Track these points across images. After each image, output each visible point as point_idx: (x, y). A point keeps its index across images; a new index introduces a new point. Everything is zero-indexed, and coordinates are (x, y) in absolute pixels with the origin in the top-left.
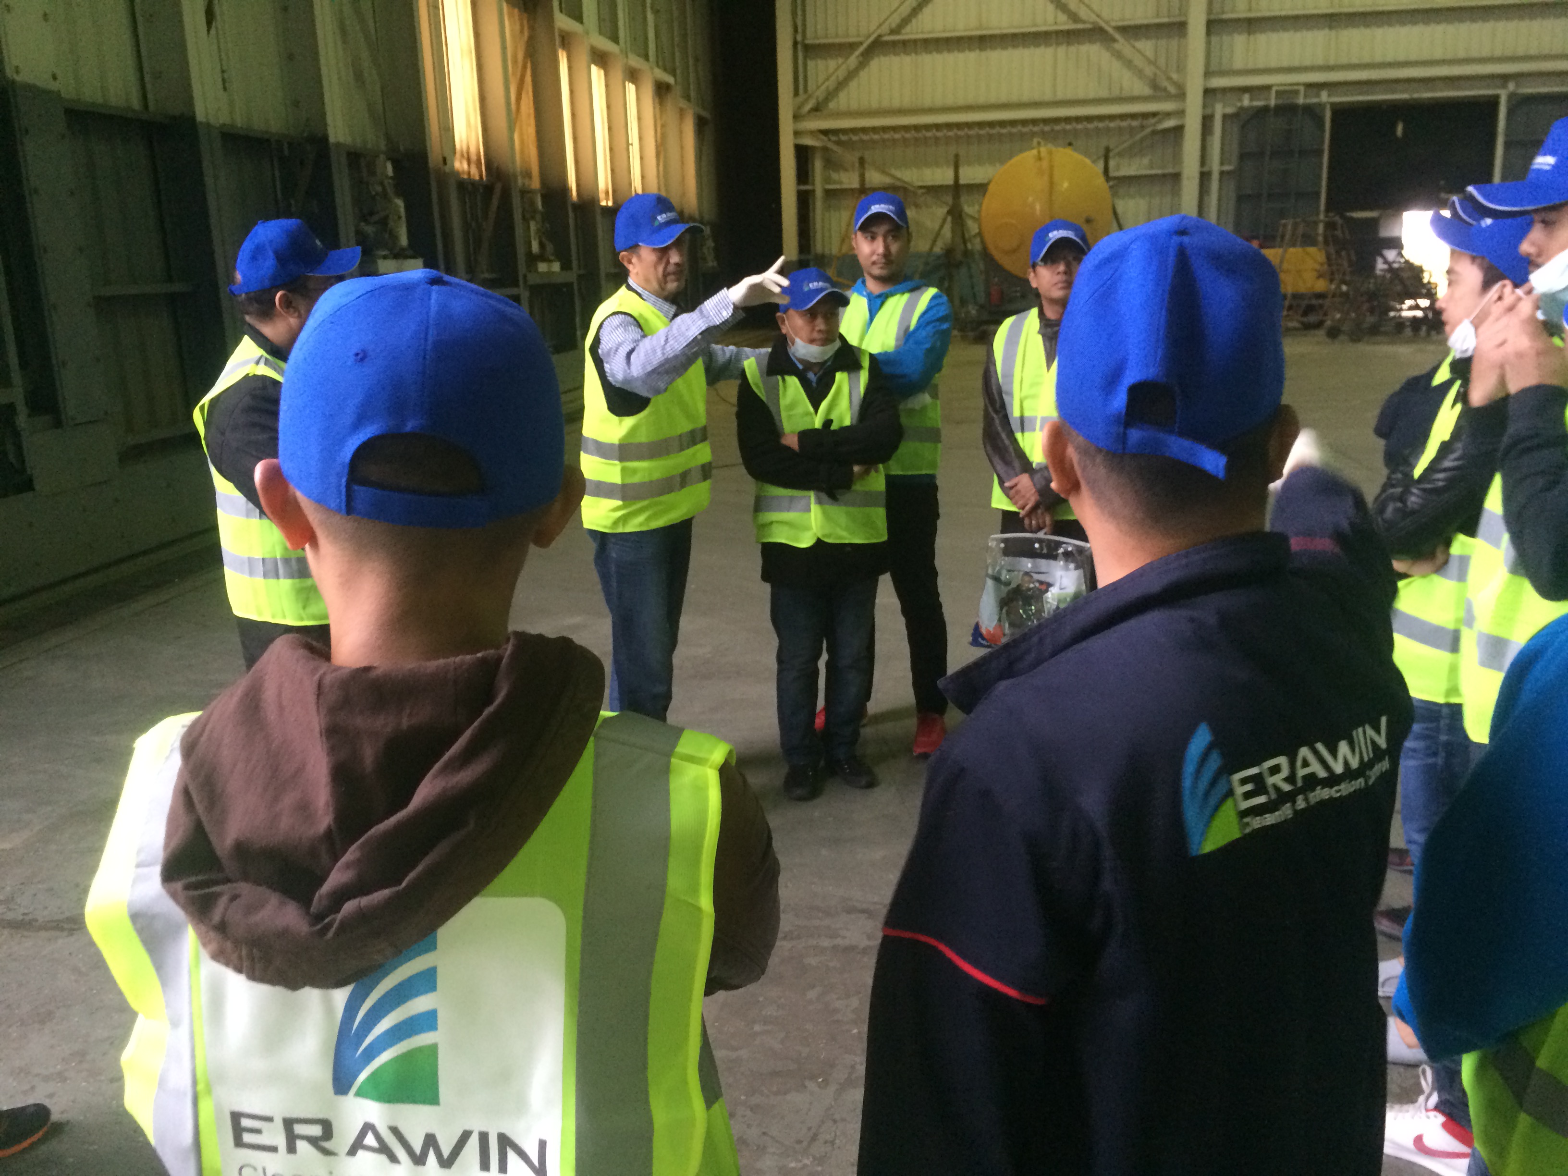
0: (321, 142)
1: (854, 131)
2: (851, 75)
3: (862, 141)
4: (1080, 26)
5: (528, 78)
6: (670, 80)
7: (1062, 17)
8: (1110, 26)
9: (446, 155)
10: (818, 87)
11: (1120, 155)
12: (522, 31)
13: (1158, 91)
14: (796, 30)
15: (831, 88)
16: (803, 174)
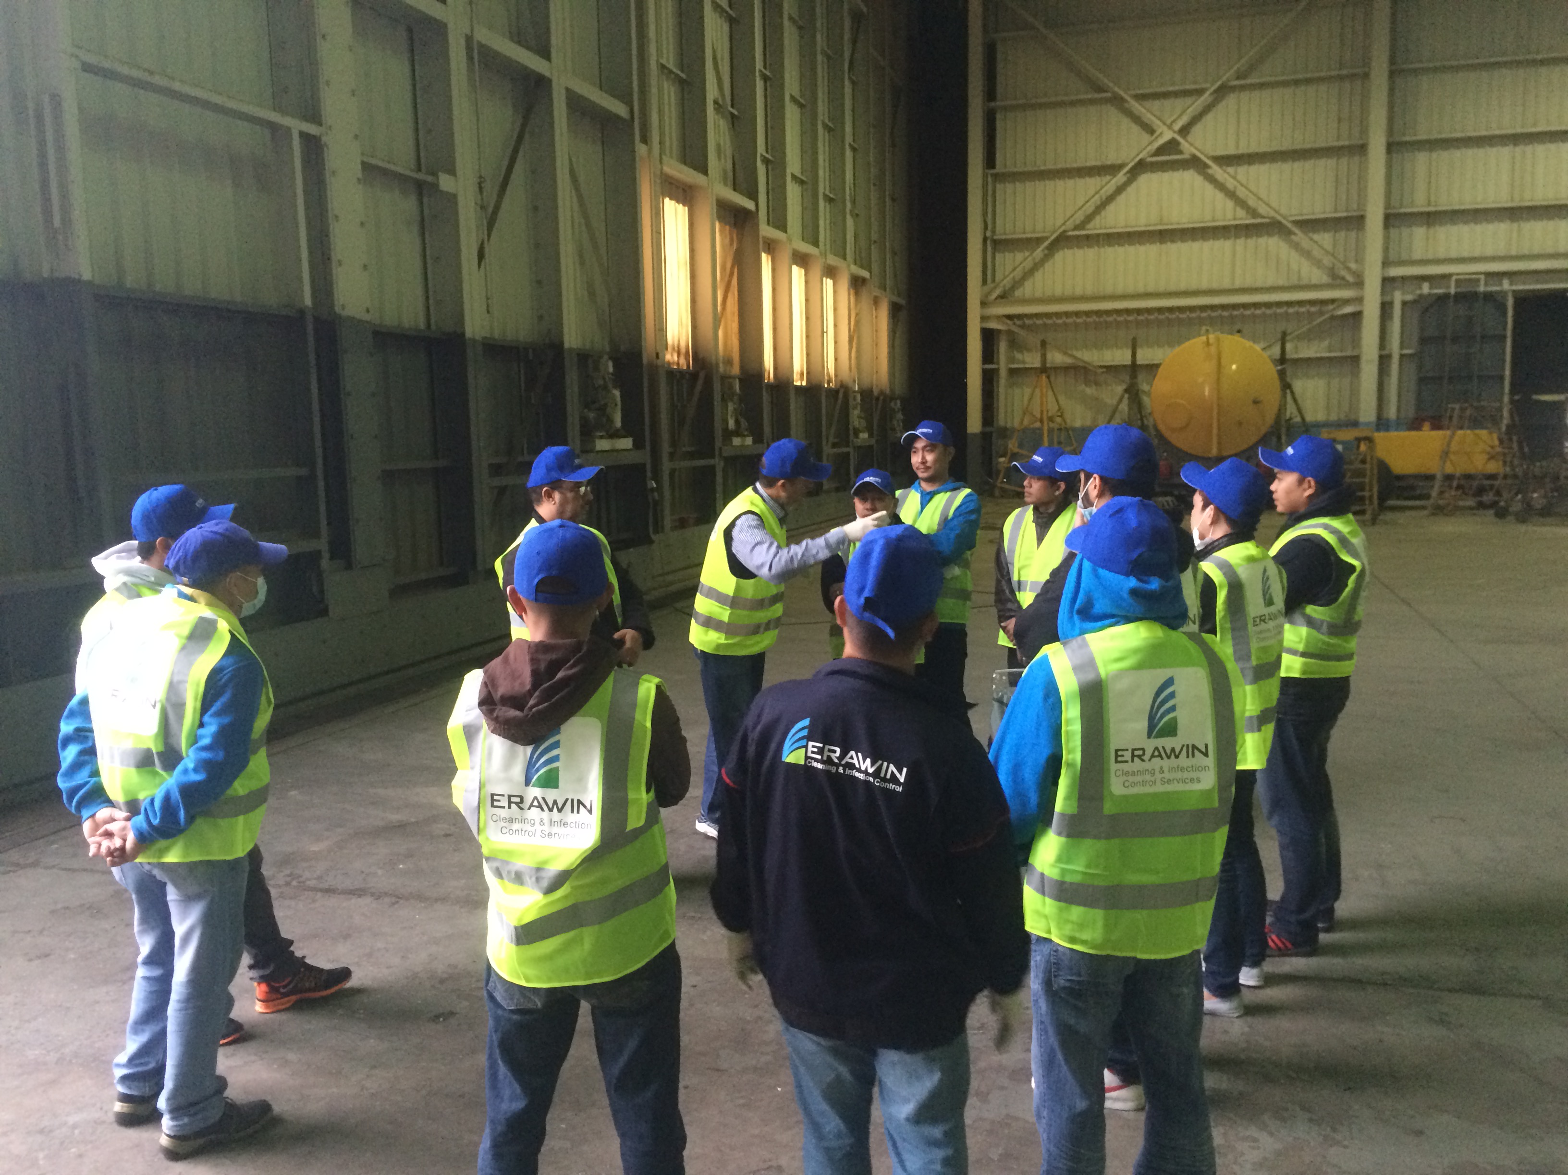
0: (557, 347)
1: (1037, 316)
2: (1037, 266)
3: (1045, 325)
4: (1259, 221)
5: (735, 281)
6: (865, 274)
7: (1241, 213)
8: (1287, 220)
9: (659, 351)
10: (1005, 277)
11: (1299, 338)
12: (731, 244)
13: (1337, 281)
14: (986, 228)
15: (1017, 279)
16: (989, 355)
